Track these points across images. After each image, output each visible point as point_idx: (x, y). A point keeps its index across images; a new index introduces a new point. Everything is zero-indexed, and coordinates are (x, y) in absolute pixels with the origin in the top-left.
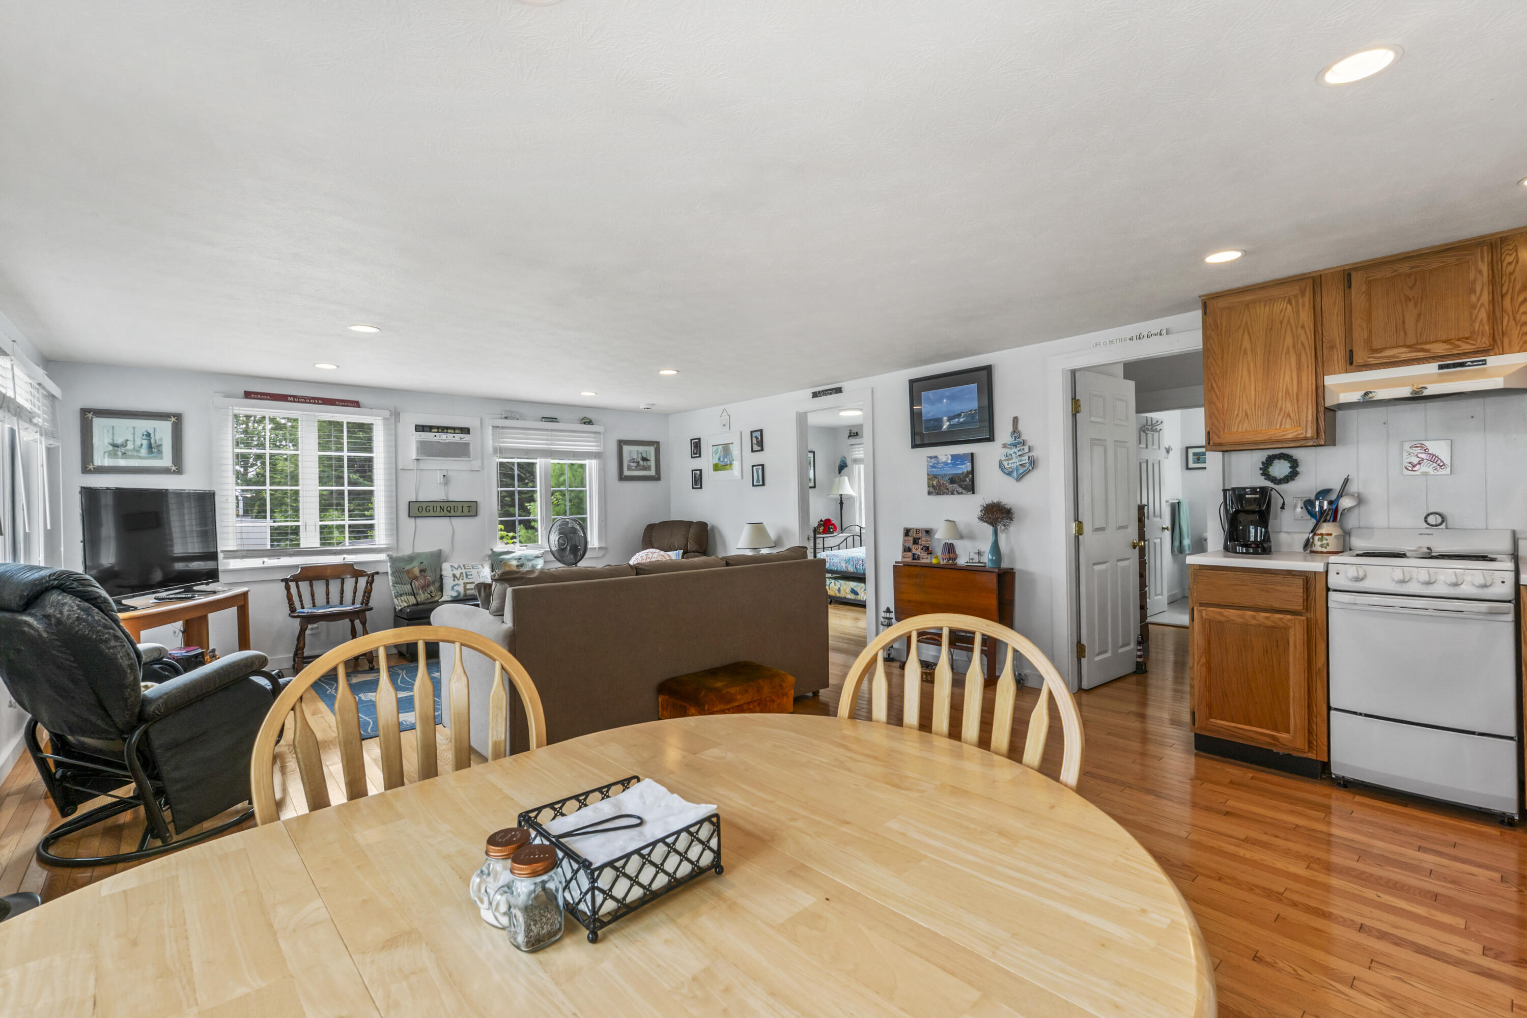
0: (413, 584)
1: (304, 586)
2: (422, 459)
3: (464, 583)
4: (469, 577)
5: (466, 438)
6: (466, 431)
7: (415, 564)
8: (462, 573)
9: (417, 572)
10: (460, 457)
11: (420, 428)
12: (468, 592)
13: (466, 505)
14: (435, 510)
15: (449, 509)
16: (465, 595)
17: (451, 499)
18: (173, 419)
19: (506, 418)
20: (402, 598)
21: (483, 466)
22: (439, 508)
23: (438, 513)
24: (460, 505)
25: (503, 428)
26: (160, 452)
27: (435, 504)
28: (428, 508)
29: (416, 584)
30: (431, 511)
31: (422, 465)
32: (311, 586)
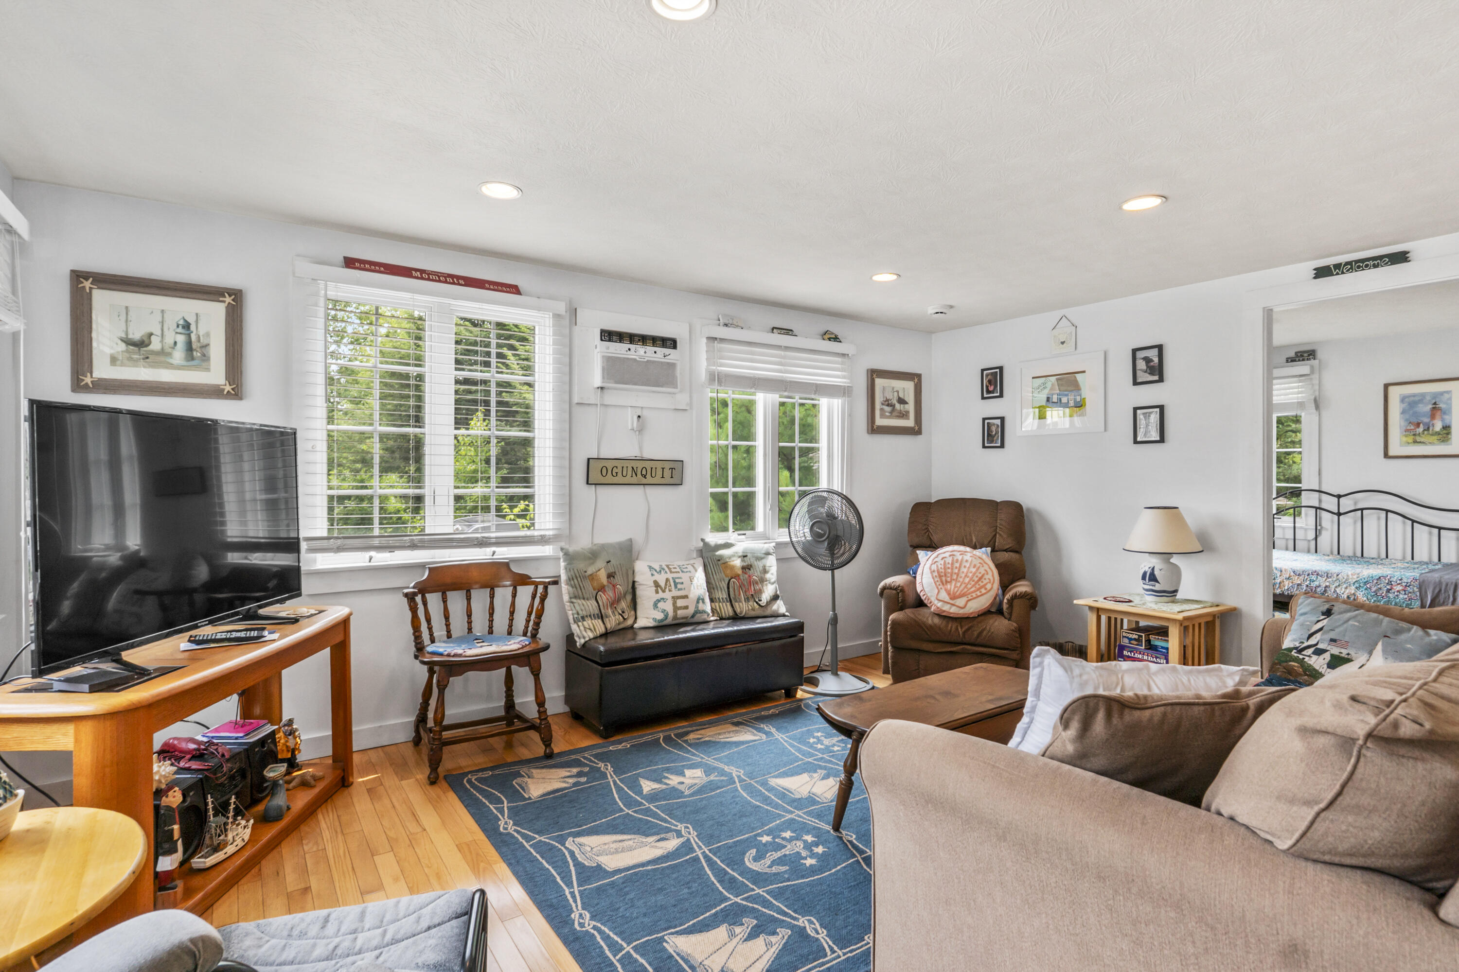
0: (598, 598)
1: (434, 600)
2: (608, 388)
3: (673, 597)
4: (679, 586)
5: (673, 355)
6: (670, 343)
7: (600, 564)
8: (667, 580)
9: (603, 576)
10: (662, 386)
11: (608, 335)
12: (680, 613)
13: (667, 466)
14: (624, 474)
15: (644, 472)
16: (675, 617)
17: (647, 455)
18: (228, 299)
19: (726, 325)
20: (585, 623)
21: (690, 404)
22: (630, 469)
23: (628, 480)
24: (659, 465)
25: (722, 340)
26: (205, 358)
27: (625, 464)
28: (615, 470)
29: (603, 598)
30: (620, 474)
31: (610, 398)
32: (445, 601)
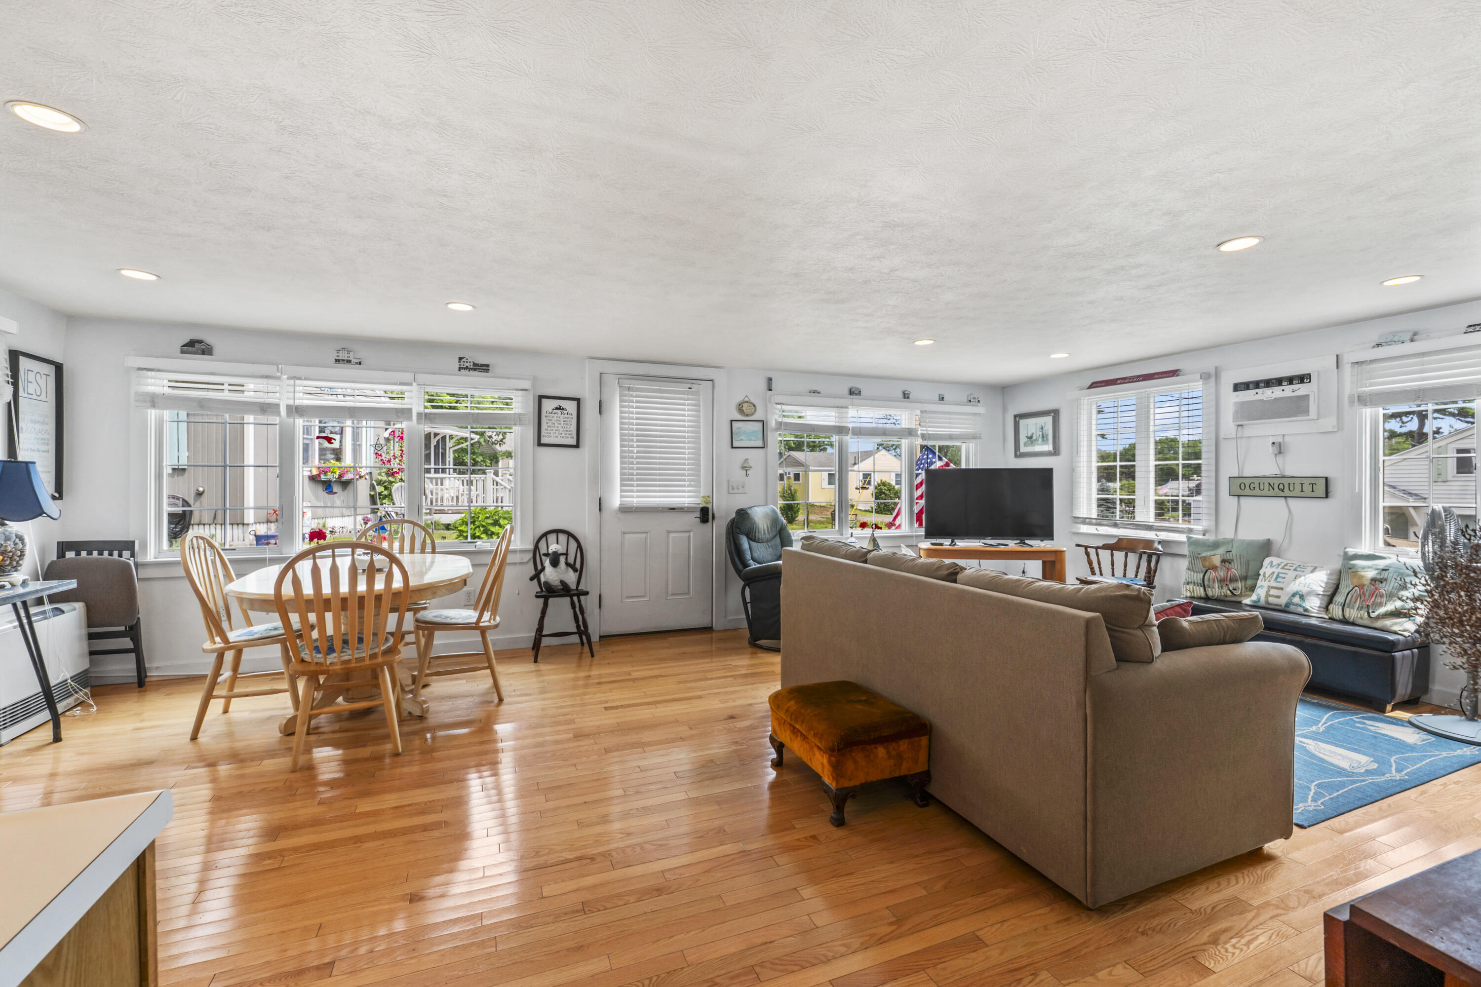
0: (1208, 573)
2: (1246, 425)
3: (1269, 587)
4: (1279, 580)
5: (1301, 389)
6: (1303, 379)
7: (1221, 551)
8: (1273, 573)
9: (1217, 561)
10: (1296, 416)
11: (1237, 387)
12: (1271, 600)
13: (1307, 482)
14: (1262, 488)
15: (1281, 487)
16: (1267, 602)
17: (1288, 473)
18: (1054, 414)
19: (1378, 345)
20: (1188, 586)
21: (1340, 427)
22: (1267, 485)
23: (1266, 492)
24: (1298, 482)
25: (1372, 361)
26: (1047, 439)
27: (1262, 480)
28: (1252, 486)
30: (1257, 488)
31: (1247, 432)
32: (1112, 555)
